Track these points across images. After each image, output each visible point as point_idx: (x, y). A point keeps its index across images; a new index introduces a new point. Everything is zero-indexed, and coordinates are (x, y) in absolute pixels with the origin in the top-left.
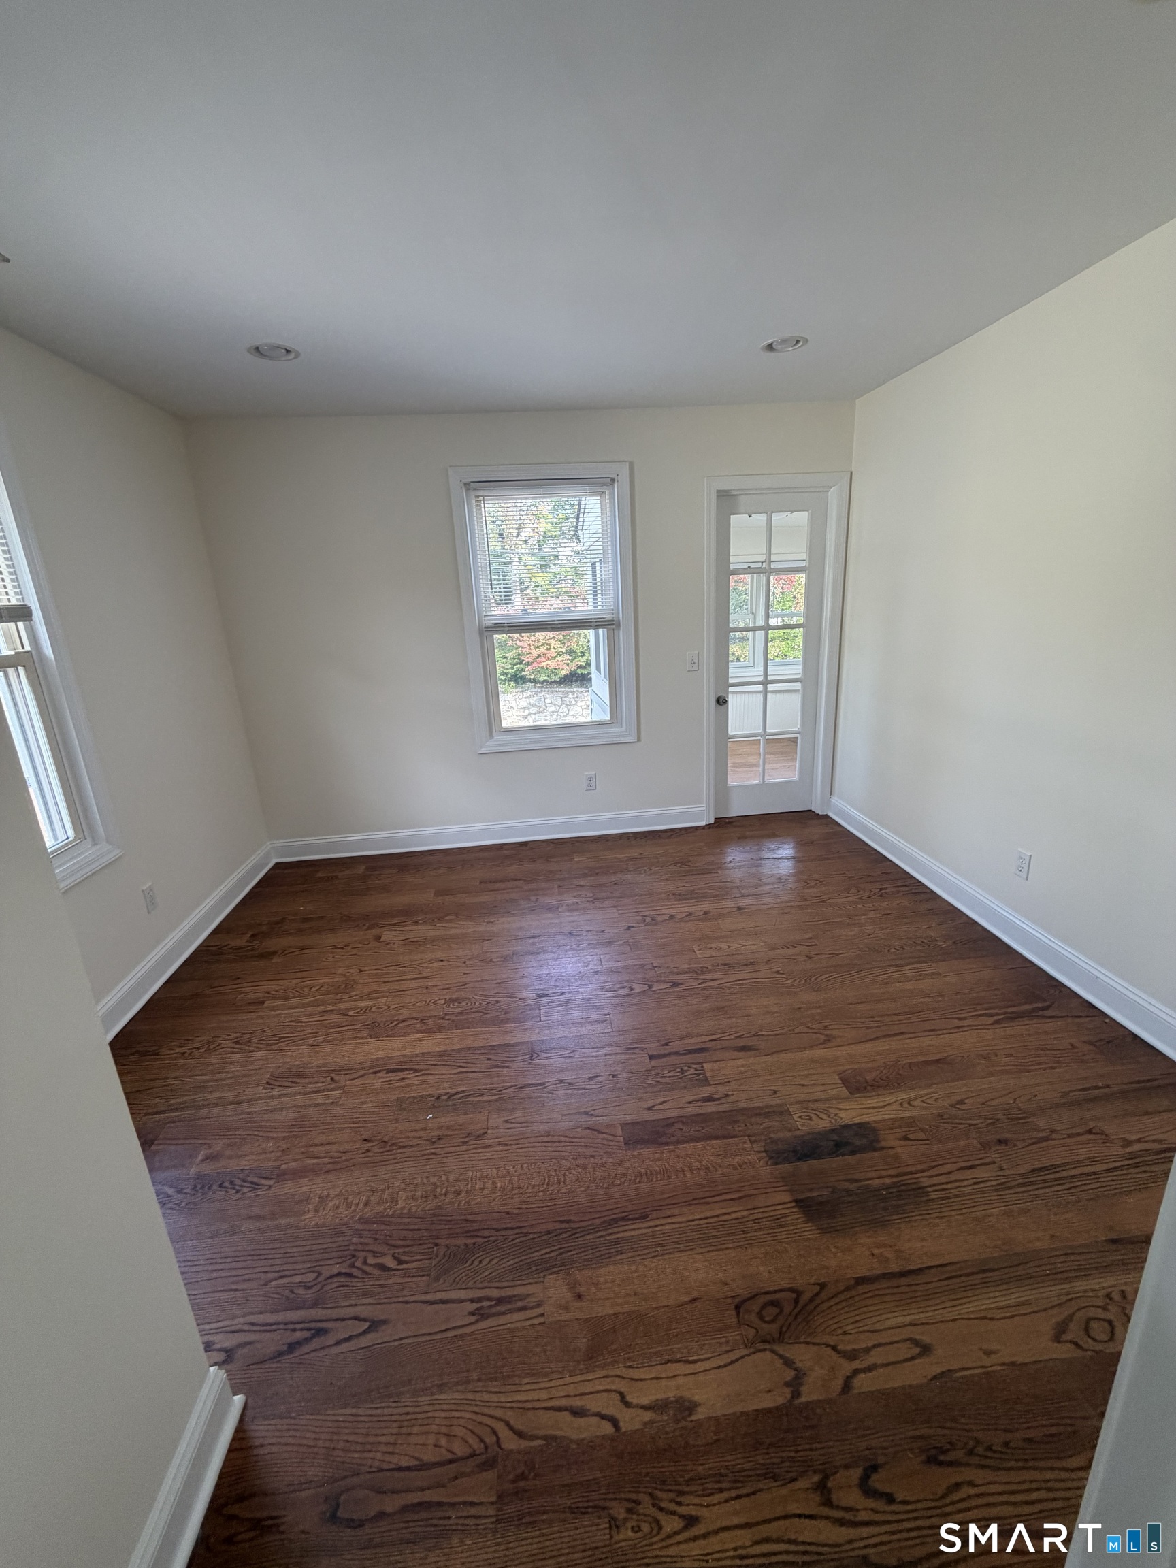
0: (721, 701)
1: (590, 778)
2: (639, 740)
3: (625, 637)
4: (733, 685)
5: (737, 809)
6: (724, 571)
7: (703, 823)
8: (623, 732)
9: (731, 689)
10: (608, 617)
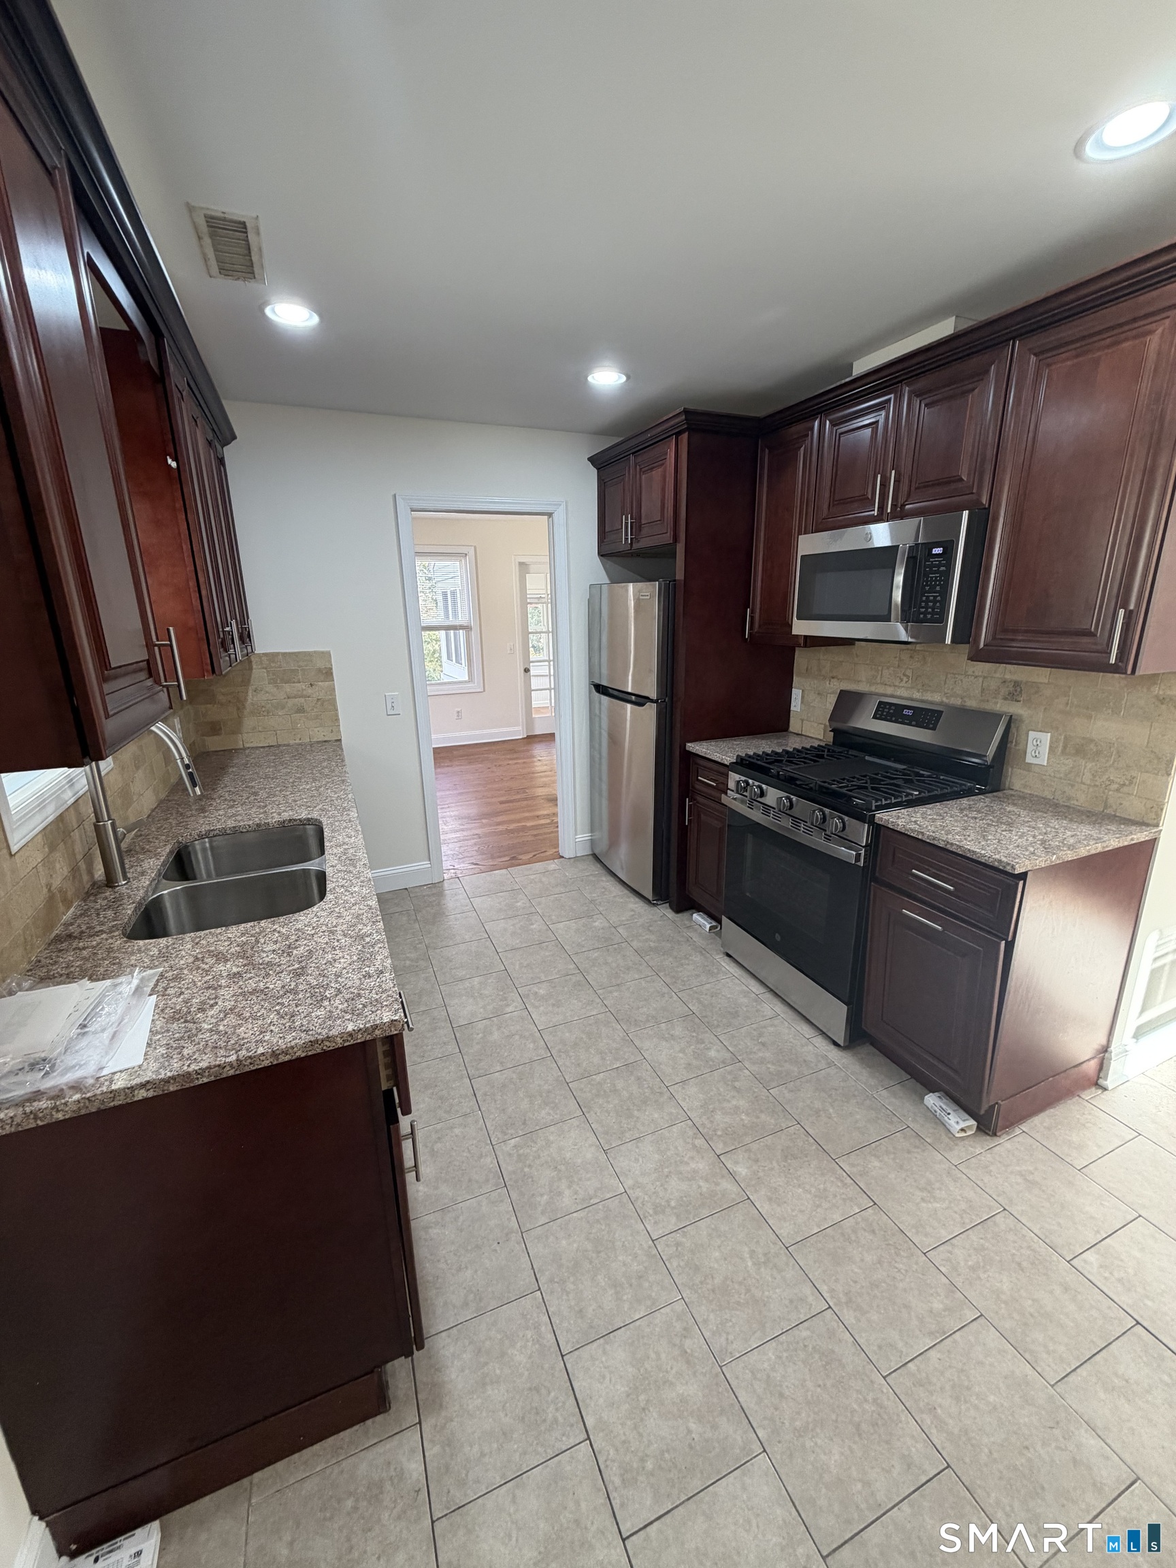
0: (527, 670)
1: (458, 712)
2: (484, 691)
3: (474, 635)
4: (533, 662)
5: (538, 732)
6: (524, 603)
7: (521, 737)
8: (476, 686)
9: (531, 664)
10: (465, 625)
